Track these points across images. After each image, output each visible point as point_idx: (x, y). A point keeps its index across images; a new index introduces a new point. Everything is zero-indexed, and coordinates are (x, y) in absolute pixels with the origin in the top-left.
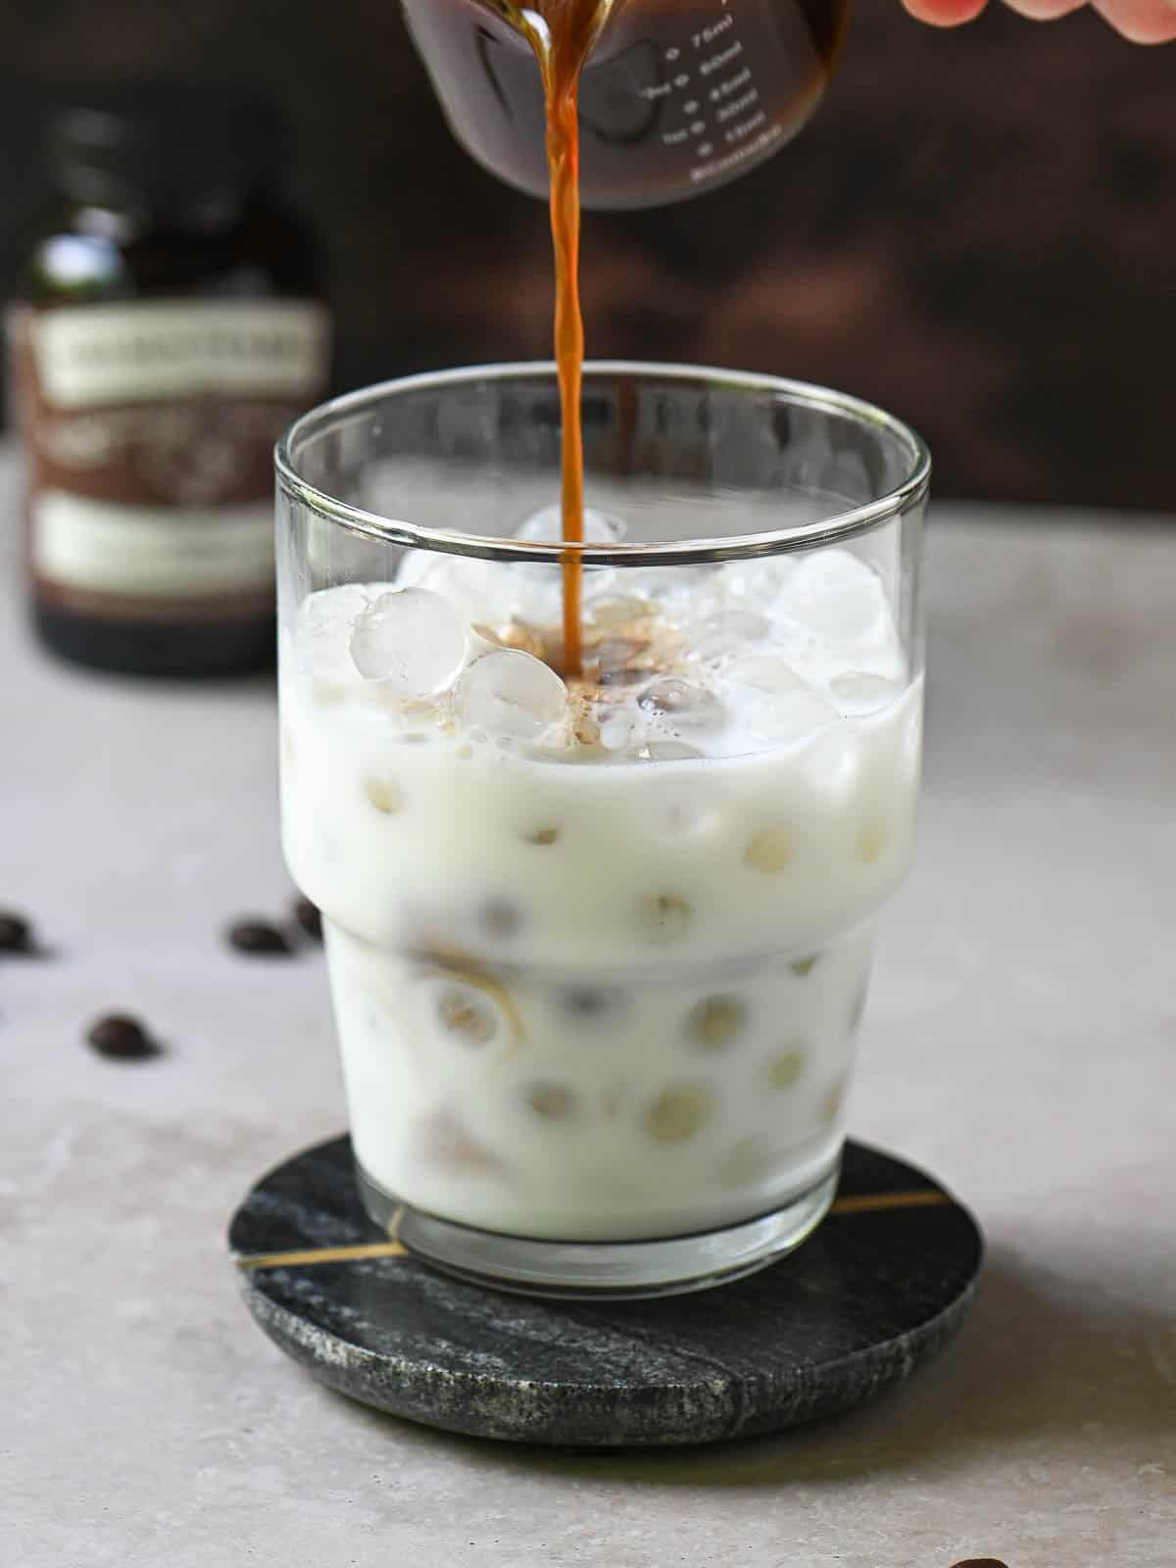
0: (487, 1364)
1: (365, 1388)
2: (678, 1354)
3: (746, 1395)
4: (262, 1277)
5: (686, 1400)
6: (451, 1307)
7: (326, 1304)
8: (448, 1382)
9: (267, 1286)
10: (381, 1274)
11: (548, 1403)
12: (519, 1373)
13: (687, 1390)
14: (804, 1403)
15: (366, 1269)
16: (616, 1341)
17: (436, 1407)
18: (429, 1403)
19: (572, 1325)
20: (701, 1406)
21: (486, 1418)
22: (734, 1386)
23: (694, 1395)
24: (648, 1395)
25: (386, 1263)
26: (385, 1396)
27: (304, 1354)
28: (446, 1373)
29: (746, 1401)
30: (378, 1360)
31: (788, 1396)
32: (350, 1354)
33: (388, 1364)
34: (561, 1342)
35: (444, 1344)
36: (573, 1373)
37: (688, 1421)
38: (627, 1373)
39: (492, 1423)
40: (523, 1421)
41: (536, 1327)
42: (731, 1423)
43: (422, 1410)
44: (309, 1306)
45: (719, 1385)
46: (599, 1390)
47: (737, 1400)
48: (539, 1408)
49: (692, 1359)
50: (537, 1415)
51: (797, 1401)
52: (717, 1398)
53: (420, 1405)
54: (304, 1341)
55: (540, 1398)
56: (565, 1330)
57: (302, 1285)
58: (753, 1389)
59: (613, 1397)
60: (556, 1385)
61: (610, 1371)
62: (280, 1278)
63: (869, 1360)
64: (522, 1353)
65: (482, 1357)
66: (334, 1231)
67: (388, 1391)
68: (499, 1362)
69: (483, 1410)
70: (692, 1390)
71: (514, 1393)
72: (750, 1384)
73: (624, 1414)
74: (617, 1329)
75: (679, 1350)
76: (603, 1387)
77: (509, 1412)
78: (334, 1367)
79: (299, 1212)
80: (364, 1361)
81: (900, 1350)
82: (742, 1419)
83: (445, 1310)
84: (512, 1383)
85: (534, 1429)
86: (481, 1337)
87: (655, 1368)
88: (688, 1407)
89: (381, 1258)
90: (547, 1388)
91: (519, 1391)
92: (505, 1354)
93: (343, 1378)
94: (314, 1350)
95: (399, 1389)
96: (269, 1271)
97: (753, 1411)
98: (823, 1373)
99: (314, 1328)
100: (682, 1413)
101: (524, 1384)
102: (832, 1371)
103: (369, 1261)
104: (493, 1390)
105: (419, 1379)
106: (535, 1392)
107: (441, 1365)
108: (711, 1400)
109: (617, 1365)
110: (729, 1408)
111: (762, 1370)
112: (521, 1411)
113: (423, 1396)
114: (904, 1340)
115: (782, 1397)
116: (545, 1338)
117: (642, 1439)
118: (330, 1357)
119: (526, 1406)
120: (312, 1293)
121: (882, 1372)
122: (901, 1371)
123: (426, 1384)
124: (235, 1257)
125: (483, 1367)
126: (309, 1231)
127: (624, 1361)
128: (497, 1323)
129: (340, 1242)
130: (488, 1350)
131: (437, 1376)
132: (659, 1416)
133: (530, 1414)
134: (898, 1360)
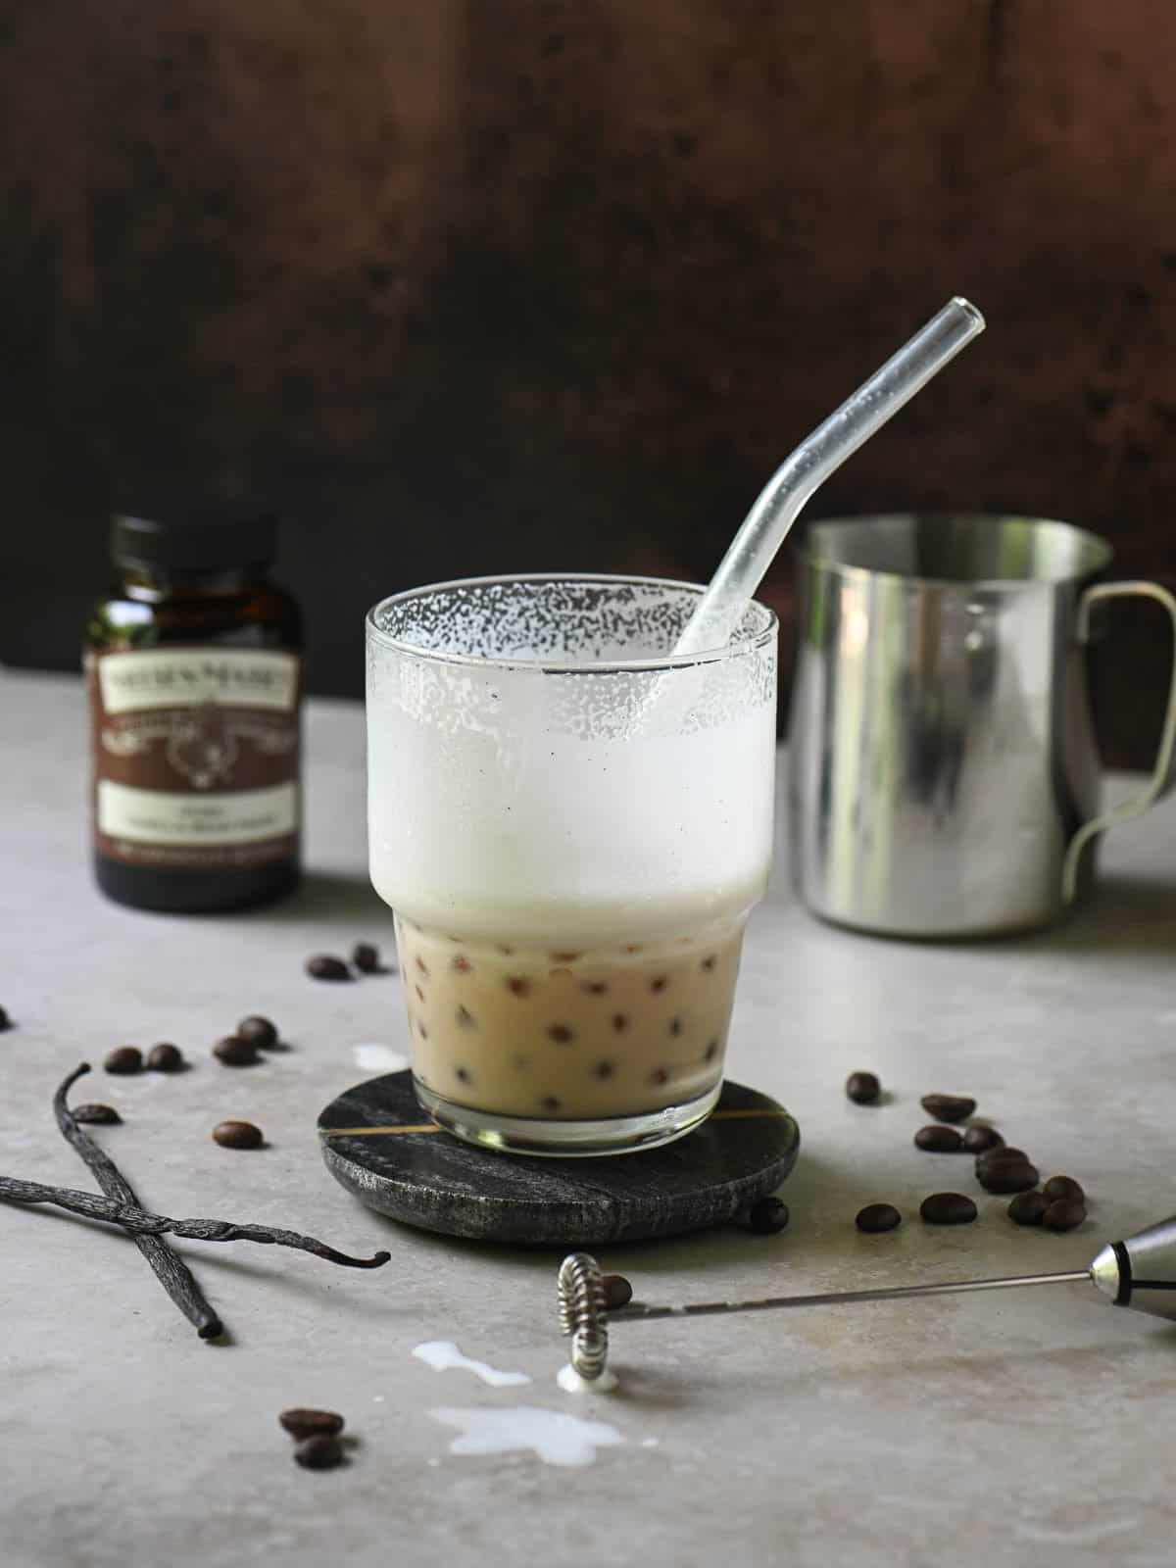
0: (461, 1189)
1: (387, 1204)
2: (583, 1187)
3: (623, 1211)
4: (333, 1140)
5: (583, 1212)
6: (447, 1158)
7: (369, 1155)
8: (436, 1197)
9: (336, 1146)
10: (409, 1141)
11: (495, 1211)
12: (481, 1192)
13: (584, 1206)
14: (662, 1220)
15: (400, 1138)
16: (547, 1179)
17: (429, 1214)
18: (424, 1212)
19: (522, 1170)
20: (593, 1217)
21: (458, 1221)
22: (615, 1206)
23: (589, 1209)
24: (560, 1208)
25: (412, 1136)
26: (398, 1208)
27: (352, 1184)
28: (434, 1191)
29: (622, 1215)
30: (395, 1185)
31: (652, 1214)
32: (378, 1181)
33: (400, 1187)
34: (512, 1178)
35: (437, 1177)
36: (513, 1194)
37: (586, 1226)
38: (549, 1195)
39: (463, 1225)
40: (482, 1223)
41: (499, 1171)
42: (613, 1230)
43: (421, 1218)
44: (359, 1155)
45: (605, 1203)
46: (529, 1203)
47: (617, 1214)
48: (491, 1215)
49: (592, 1189)
50: (490, 1219)
51: (657, 1219)
52: (603, 1212)
53: (418, 1214)
54: (352, 1175)
55: (492, 1208)
56: (517, 1172)
57: (357, 1145)
58: (628, 1208)
59: (537, 1208)
60: (502, 1200)
61: (538, 1194)
62: (345, 1141)
63: (706, 1195)
64: (484, 1183)
65: (459, 1185)
66: (384, 1119)
67: (399, 1205)
68: (469, 1187)
69: (457, 1216)
70: (588, 1205)
71: (476, 1205)
72: (625, 1204)
73: (544, 1219)
74: (549, 1173)
75: (585, 1185)
76: (531, 1202)
77: (472, 1217)
78: (370, 1192)
79: (367, 1108)
80: (387, 1186)
81: (729, 1191)
82: (620, 1228)
83: (445, 1161)
84: (474, 1198)
85: (489, 1228)
86: (464, 1174)
87: (566, 1193)
88: (586, 1217)
89: (412, 1133)
90: (496, 1202)
91: (479, 1203)
92: (474, 1183)
93: (375, 1197)
94: (358, 1181)
95: (406, 1204)
96: (338, 1137)
97: (628, 1222)
98: (674, 1201)
99: (358, 1167)
100: (581, 1221)
101: (482, 1199)
102: (681, 1200)
103: (403, 1134)
104: (463, 1203)
105: (418, 1196)
106: (488, 1204)
107: (433, 1187)
108: (600, 1213)
109: (543, 1190)
110: (612, 1219)
111: (634, 1197)
112: (481, 1216)
113: (421, 1208)
114: (731, 1185)
115: (647, 1214)
116: (503, 1176)
117: (556, 1238)
118: (367, 1184)
119: (483, 1213)
120: (361, 1149)
121: (717, 1203)
122: (730, 1206)
123: (423, 1199)
124: (320, 1130)
125: (459, 1189)
126: (370, 1118)
127: (548, 1189)
128: (475, 1168)
129: (390, 1124)
130: (464, 1181)
131: (429, 1194)
132: (566, 1222)
133: (486, 1219)
134: (727, 1197)
